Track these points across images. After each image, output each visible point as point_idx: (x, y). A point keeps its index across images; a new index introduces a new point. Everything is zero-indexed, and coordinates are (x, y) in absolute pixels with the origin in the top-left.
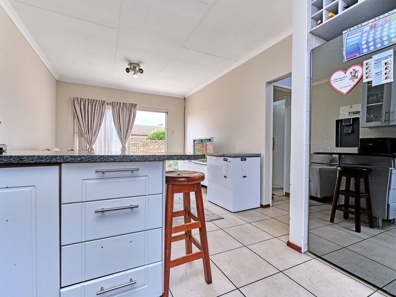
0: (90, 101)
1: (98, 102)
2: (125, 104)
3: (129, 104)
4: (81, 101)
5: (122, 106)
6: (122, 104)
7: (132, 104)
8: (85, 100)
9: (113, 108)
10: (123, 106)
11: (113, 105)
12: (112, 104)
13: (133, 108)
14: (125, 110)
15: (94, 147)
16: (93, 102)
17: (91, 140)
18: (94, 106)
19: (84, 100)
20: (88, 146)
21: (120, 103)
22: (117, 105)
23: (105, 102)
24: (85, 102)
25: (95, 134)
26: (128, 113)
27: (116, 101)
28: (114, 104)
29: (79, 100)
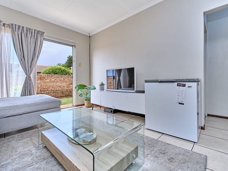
2: (29, 29)
3: (35, 30)
5: (25, 31)
6: (25, 29)
7: (38, 31)
9: (13, 32)
10: (27, 31)
11: (13, 28)
12: (11, 26)
13: (39, 36)
14: (29, 36)
21: (23, 27)
22: (19, 29)
26: (33, 41)
27: (18, 24)
28: (14, 26)
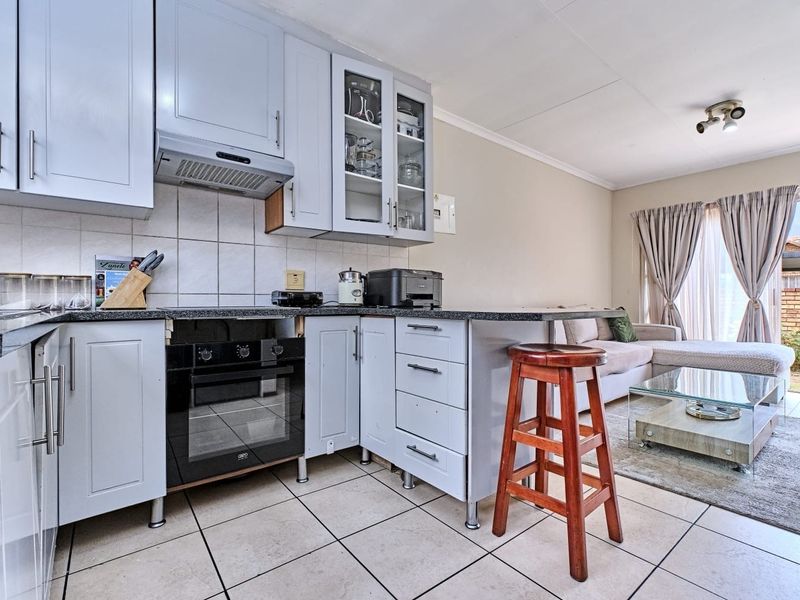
0: (667, 209)
1: (684, 209)
2: (755, 196)
3: (769, 191)
4: (649, 216)
5: (746, 202)
6: (746, 199)
8: (659, 210)
10: (751, 200)
11: (722, 207)
12: (720, 204)
13: (782, 199)
14: (756, 210)
15: (677, 302)
16: (673, 212)
17: (670, 289)
18: (675, 219)
19: (656, 212)
20: (666, 302)
21: (741, 197)
22: (733, 204)
23: (700, 203)
24: (659, 214)
25: (679, 275)
26: (766, 216)
27: (730, 195)
28: (724, 203)
29: (647, 214)
